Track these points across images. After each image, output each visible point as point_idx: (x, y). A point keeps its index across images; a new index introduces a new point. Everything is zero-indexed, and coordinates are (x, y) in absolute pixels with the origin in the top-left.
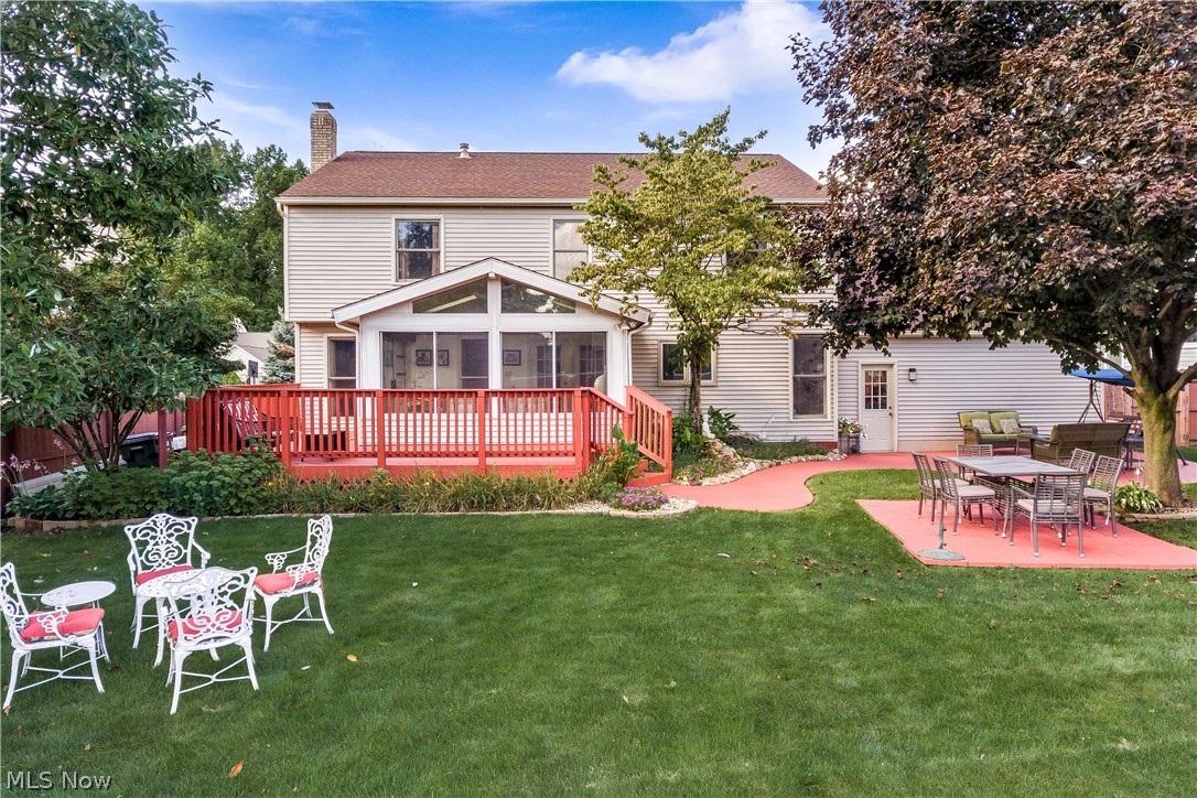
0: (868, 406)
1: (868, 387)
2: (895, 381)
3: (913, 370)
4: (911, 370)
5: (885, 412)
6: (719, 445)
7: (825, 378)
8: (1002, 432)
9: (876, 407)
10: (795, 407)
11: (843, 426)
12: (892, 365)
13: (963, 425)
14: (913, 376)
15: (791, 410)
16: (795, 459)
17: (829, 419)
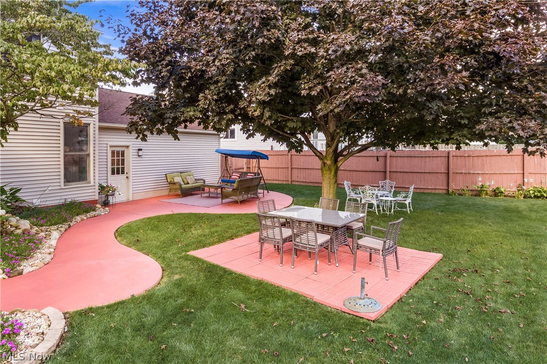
0: (113, 173)
1: (113, 161)
2: (130, 157)
3: (141, 150)
4: (139, 150)
5: (124, 176)
6: (14, 220)
7: (88, 155)
8: (188, 183)
9: (118, 173)
10: (65, 177)
11: (102, 188)
12: (128, 147)
13: (169, 181)
14: (141, 153)
15: (62, 180)
16: (78, 218)
17: (92, 184)
